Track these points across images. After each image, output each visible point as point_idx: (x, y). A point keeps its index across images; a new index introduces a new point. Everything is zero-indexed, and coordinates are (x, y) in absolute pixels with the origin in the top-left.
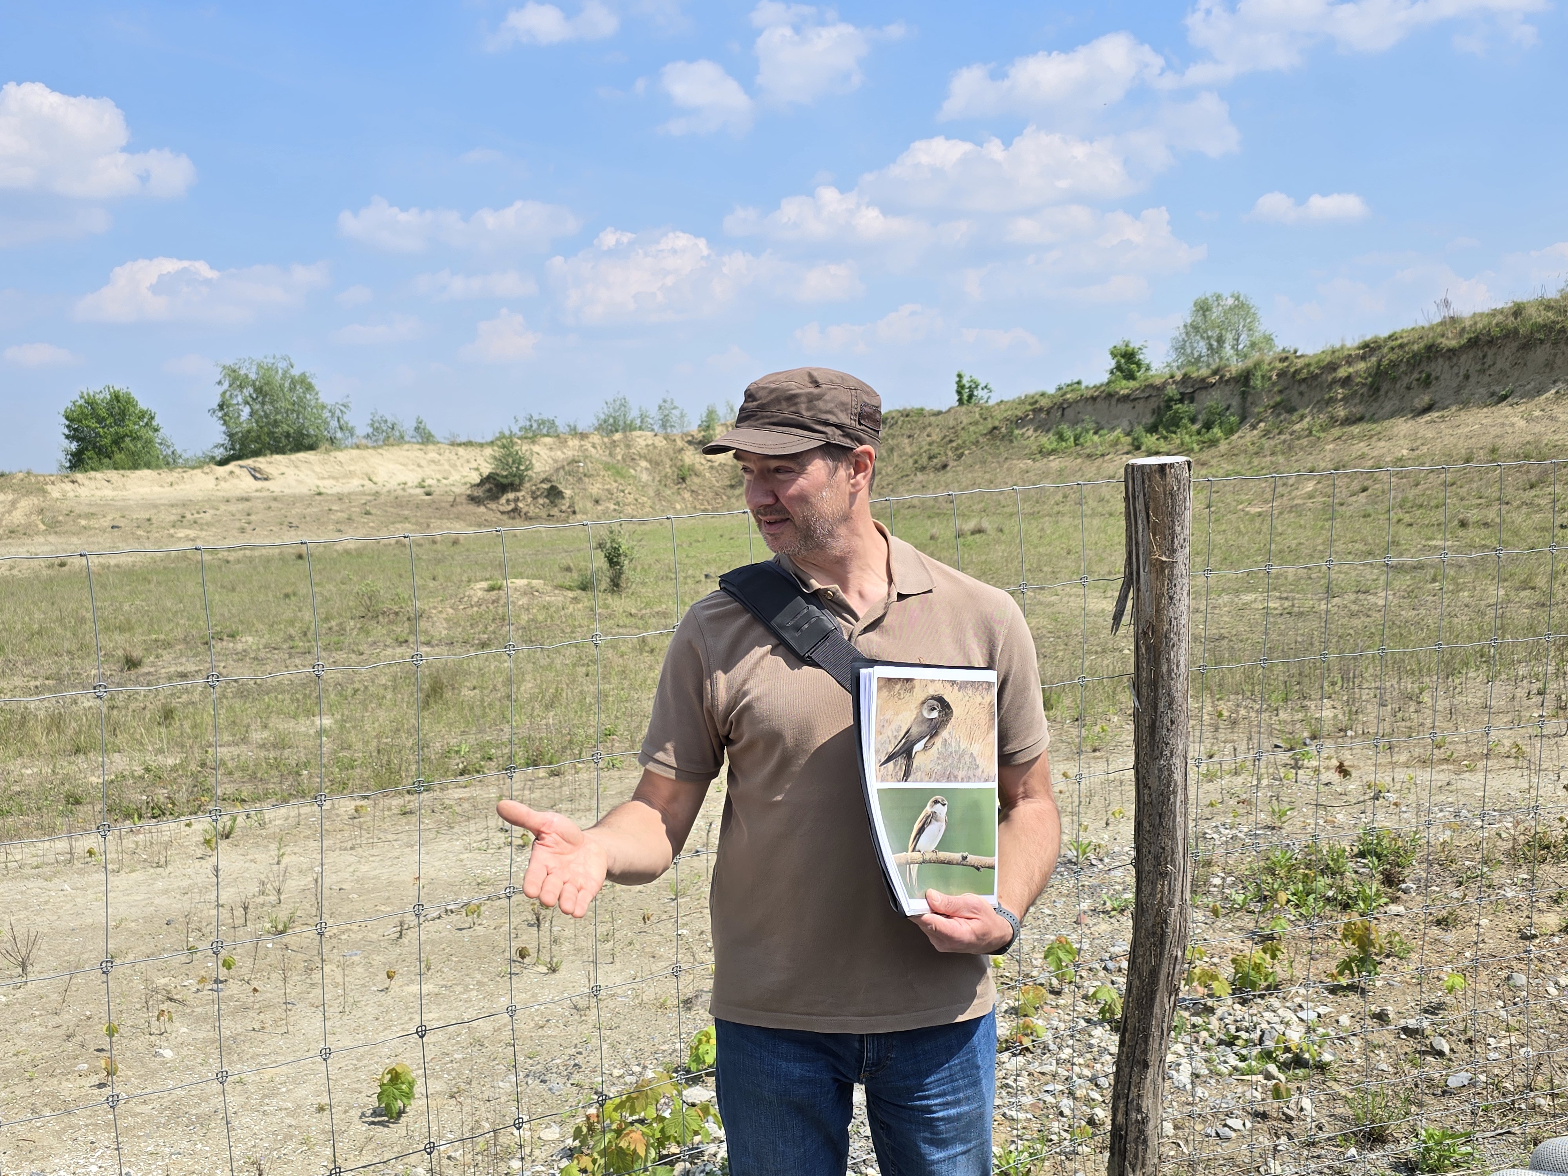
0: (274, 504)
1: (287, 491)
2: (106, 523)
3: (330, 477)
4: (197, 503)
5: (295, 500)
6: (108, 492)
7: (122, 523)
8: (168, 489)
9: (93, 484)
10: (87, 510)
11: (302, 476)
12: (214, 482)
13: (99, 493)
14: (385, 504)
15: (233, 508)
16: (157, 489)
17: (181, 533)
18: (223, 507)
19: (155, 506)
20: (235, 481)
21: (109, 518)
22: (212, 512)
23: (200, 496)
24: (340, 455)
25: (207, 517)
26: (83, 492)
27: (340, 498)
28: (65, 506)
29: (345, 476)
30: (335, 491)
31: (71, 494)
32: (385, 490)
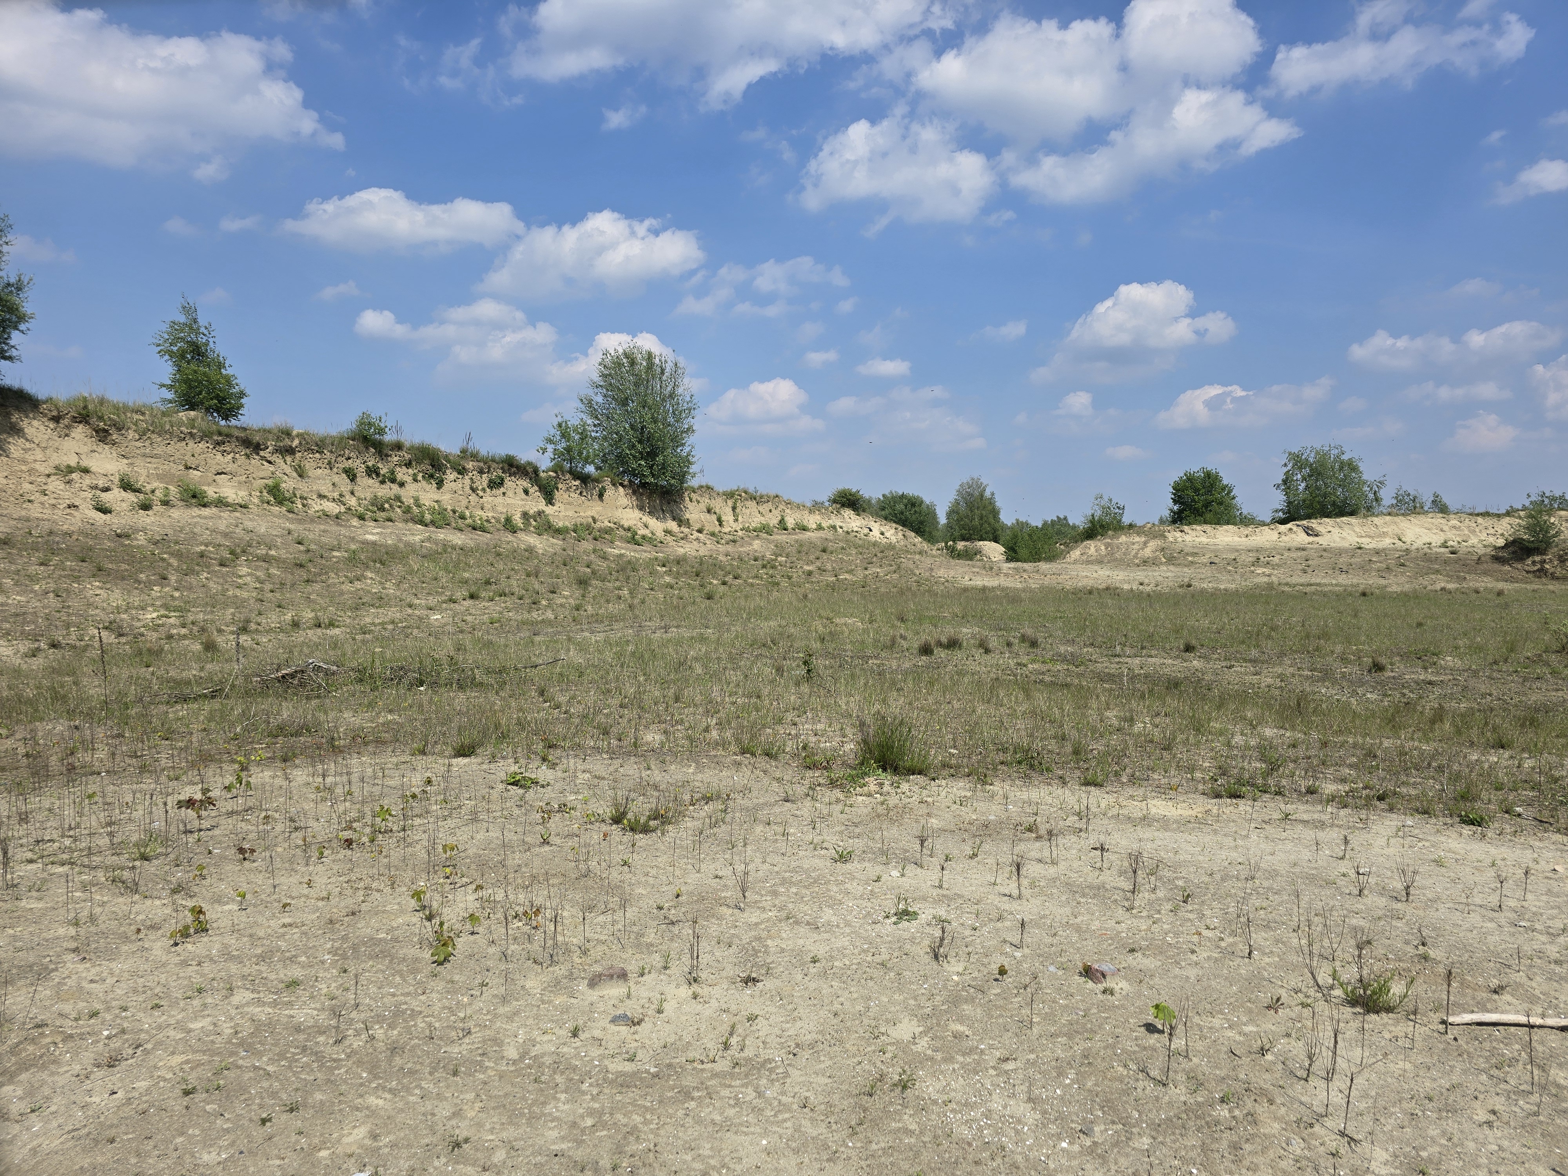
0: (1325, 554)
1: (1332, 545)
2: (1205, 560)
3: (1367, 536)
4: (1266, 550)
5: (1340, 552)
6: (1204, 539)
7: (1216, 560)
8: (1244, 539)
9: (1194, 533)
10: (1191, 550)
11: (1345, 534)
12: (1277, 536)
13: (1197, 540)
14: (1416, 558)
15: (1294, 555)
16: (1236, 539)
17: (1259, 571)
18: (1286, 554)
19: (1237, 551)
20: (1293, 536)
21: (1207, 557)
22: (1279, 557)
23: (1267, 545)
24: (1376, 520)
25: (1276, 560)
26: (1188, 538)
27: (1377, 552)
28: (1178, 546)
29: (1380, 536)
30: (1371, 546)
31: (1180, 539)
32: (1413, 548)
